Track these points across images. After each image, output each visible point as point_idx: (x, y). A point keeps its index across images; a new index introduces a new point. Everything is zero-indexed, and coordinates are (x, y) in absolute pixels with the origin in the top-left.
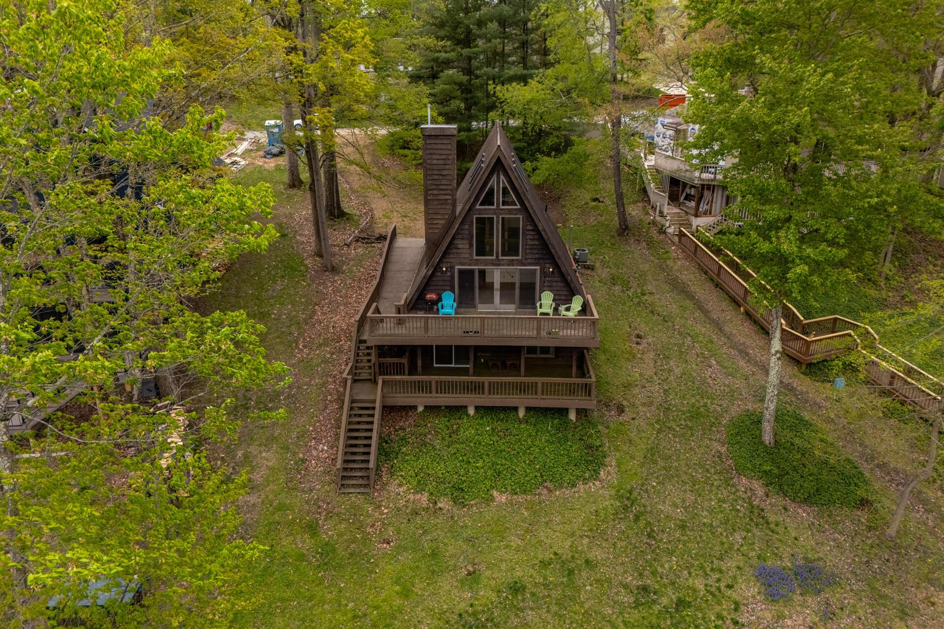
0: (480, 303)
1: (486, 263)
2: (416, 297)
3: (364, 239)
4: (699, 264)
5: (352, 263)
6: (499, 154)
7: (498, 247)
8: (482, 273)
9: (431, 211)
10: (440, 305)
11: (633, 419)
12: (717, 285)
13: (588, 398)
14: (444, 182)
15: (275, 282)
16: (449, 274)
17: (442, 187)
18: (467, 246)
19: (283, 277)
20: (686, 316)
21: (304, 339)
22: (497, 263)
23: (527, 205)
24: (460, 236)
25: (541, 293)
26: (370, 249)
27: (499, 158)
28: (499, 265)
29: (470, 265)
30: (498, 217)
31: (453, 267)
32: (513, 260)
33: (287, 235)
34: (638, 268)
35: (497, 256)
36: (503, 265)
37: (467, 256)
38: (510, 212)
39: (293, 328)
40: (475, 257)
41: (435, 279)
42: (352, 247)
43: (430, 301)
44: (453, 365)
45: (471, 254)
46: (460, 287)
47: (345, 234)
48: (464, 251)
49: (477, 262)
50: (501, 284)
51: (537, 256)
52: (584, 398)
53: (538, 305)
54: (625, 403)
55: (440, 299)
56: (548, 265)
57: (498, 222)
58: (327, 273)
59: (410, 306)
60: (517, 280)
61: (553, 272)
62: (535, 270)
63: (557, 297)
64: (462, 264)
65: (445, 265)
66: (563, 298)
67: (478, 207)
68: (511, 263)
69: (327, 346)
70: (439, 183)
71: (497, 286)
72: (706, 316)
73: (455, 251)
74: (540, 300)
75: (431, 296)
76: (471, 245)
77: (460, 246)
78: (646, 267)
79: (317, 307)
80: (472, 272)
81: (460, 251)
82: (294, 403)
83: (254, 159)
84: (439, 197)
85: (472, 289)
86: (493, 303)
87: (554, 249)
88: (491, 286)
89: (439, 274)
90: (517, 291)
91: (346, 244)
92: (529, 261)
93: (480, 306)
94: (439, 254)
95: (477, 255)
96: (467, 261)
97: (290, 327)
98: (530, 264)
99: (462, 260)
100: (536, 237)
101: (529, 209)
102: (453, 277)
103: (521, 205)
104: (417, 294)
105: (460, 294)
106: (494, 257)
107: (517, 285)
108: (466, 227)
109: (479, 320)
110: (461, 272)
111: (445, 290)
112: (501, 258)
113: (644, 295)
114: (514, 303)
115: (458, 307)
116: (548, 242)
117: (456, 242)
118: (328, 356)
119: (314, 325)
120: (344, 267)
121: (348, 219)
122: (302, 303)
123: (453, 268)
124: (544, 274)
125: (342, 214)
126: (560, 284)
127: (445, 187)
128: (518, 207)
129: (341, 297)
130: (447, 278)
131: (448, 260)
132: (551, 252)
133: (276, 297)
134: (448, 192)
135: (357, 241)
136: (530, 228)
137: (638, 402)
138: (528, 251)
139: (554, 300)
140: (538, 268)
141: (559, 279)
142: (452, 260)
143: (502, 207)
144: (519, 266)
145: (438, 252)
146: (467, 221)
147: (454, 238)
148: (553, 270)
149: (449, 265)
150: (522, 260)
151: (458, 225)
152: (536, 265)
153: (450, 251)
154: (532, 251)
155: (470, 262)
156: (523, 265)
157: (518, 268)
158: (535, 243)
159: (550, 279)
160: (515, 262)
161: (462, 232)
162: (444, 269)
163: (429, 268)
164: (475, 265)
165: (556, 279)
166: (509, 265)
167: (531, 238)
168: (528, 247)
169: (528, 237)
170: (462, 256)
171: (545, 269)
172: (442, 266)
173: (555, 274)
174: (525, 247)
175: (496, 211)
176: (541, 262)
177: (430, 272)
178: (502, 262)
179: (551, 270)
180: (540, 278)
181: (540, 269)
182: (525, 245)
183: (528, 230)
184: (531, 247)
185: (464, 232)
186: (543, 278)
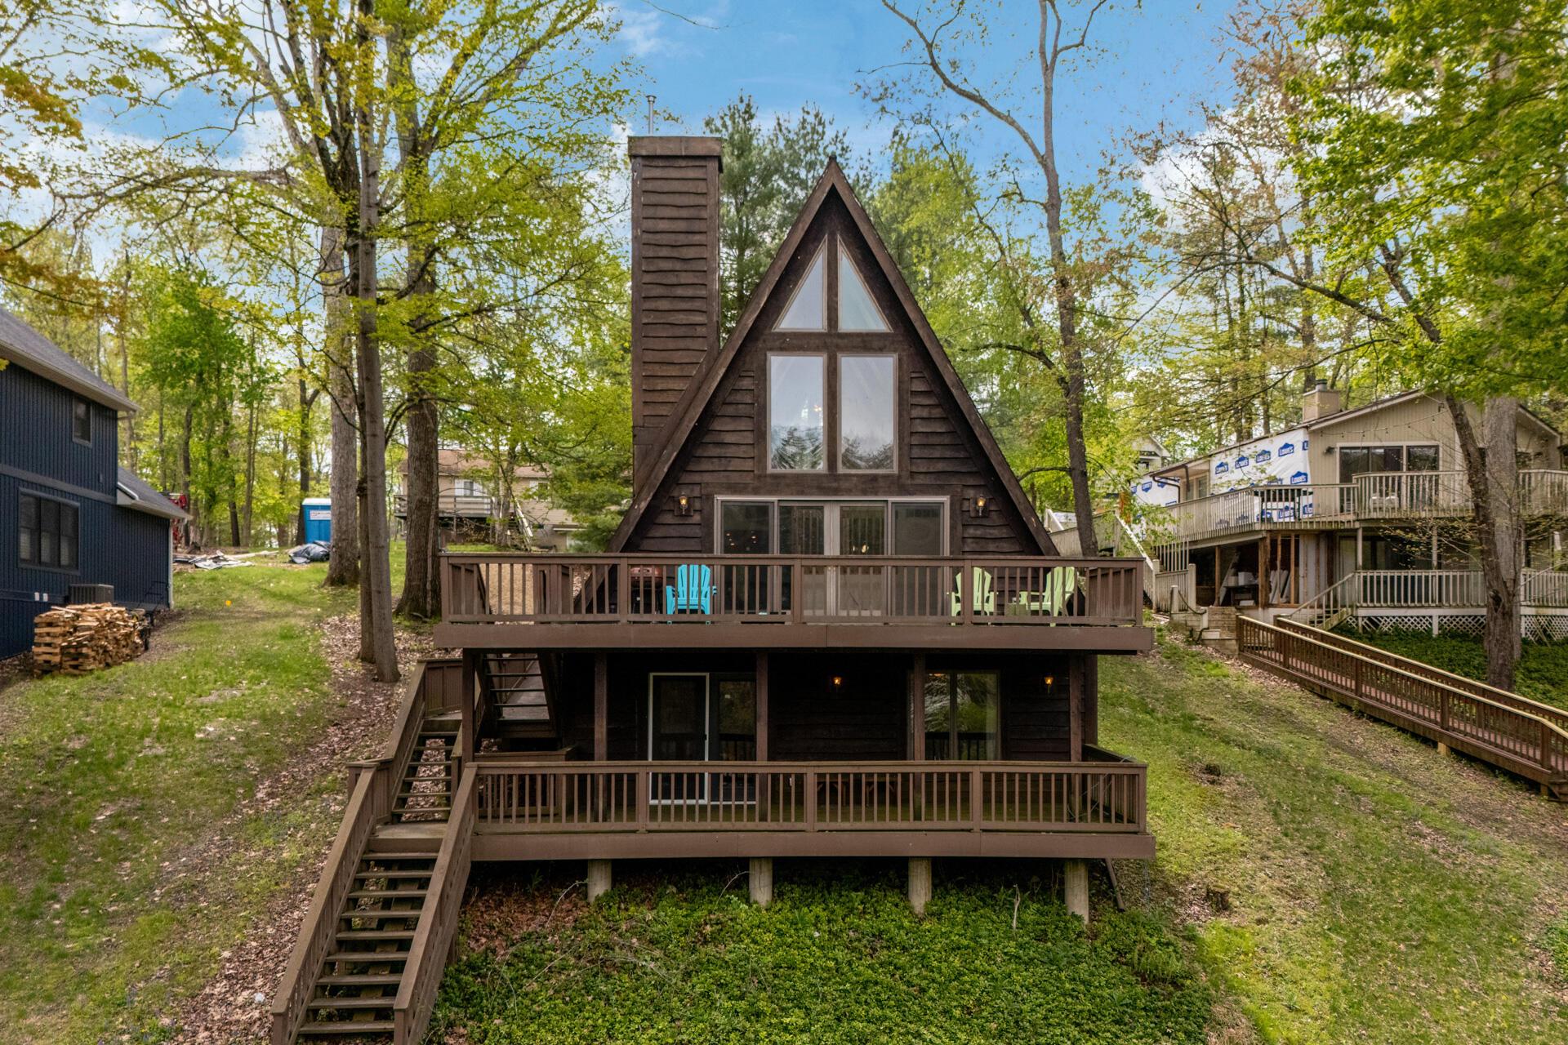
1: (801, 486)
6: (834, 180)
7: (833, 439)
9: (649, 356)
14: (685, 278)
16: (697, 518)
17: (680, 292)
18: (749, 438)
22: (831, 486)
24: (730, 410)
27: (833, 189)
28: (836, 492)
29: (756, 492)
30: (832, 358)
31: (709, 498)
32: (874, 478)
35: (832, 466)
36: (849, 492)
37: (748, 465)
38: (864, 341)
40: (772, 470)
41: (656, 533)
45: (760, 461)
48: (740, 451)
49: (776, 484)
51: (940, 466)
56: (971, 493)
57: (832, 371)
60: (887, 535)
61: (985, 509)
62: (937, 507)
64: (734, 489)
65: (685, 491)
67: (777, 329)
68: (871, 486)
70: (672, 279)
73: (715, 451)
77: (729, 438)
81: (731, 452)
84: (673, 318)
89: (669, 518)
92: (920, 480)
94: (671, 452)
95: (775, 464)
96: (748, 479)
98: (922, 489)
99: (736, 479)
100: (937, 412)
102: (707, 523)
103: (893, 324)
106: (823, 470)
108: (746, 383)
110: (731, 512)
112: (841, 471)
117: (717, 425)
123: (707, 500)
124: (961, 516)
126: (1007, 546)
127: (690, 292)
128: (888, 328)
130: (690, 529)
131: (696, 478)
134: (697, 305)
136: (919, 386)
138: (916, 452)
140: (945, 499)
141: (1004, 532)
142: (707, 478)
143: (843, 329)
144: (892, 494)
145: (670, 447)
146: (747, 367)
147: (708, 415)
148: (985, 505)
149: (696, 493)
150: (899, 477)
151: (723, 370)
152: (939, 490)
153: (699, 453)
154: (926, 453)
155: (756, 483)
156: (903, 490)
157: (891, 499)
158: (939, 428)
159: (979, 532)
160: (881, 483)
161: (731, 399)
162: (684, 502)
163: (643, 495)
164: (770, 493)
165: (995, 533)
166: (864, 493)
167: (925, 413)
168: (915, 440)
169: (915, 413)
170: (735, 465)
171: (966, 504)
172: (675, 494)
173: (994, 515)
174: (906, 440)
175: (828, 340)
176: (954, 481)
177: (644, 505)
178: (845, 485)
179: (981, 503)
180: (953, 528)
181: (952, 504)
182: (906, 434)
183: (914, 393)
184: (925, 441)
185: (738, 397)
186: (960, 528)
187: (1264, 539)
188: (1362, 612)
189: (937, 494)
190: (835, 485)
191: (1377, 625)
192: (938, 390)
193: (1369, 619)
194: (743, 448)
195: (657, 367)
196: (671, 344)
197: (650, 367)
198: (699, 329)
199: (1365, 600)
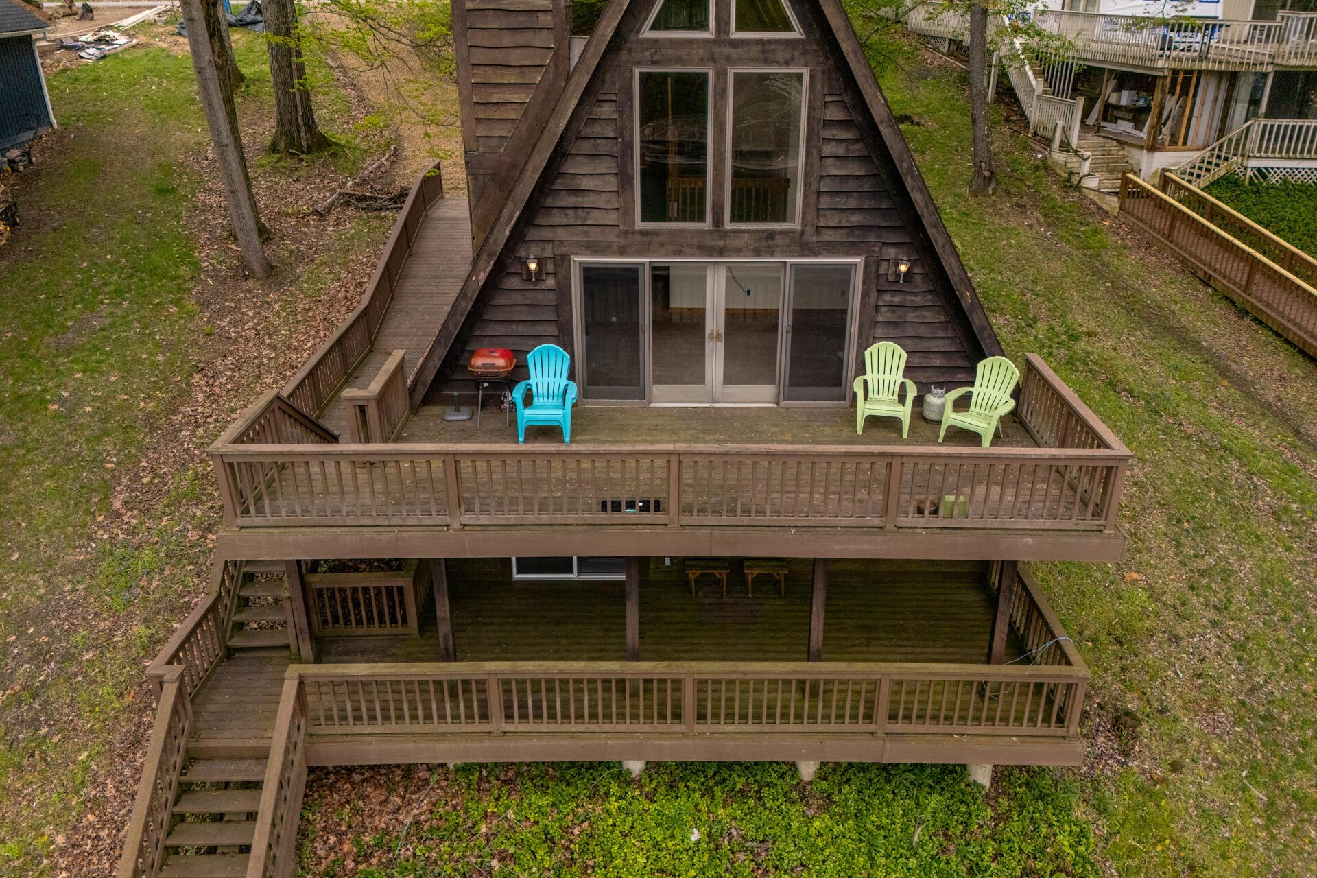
0: (658, 380)
1: (678, 245)
2: (437, 363)
3: (362, 199)
4: (1183, 261)
5: (322, 257)
7: (719, 185)
8: (662, 278)
9: (479, 56)
10: (518, 394)
11: (1176, 767)
12: (1243, 313)
13: (1054, 729)
15: (90, 307)
16: (550, 282)
18: (612, 183)
19: (119, 293)
20: (1198, 395)
21: (136, 478)
22: (715, 247)
23: (835, 21)
24: (586, 147)
25: (864, 344)
26: (375, 223)
28: (722, 252)
29: (622, 251)
30: (721, 75)
31: (565, 259)
32: (771, 235)
33: (173, 190)
34: (1039, 270)
35: (718, 222)
36: (738, 251)
37: (612, 218)
38: (766, 51)
39: (107, 444)
40: (640, 225)
41: (501, 300)
42: (331, 220)
43: (484, 377)
44: (573, 576)
45: (626, 212)
46: (590, 328)
47: (319, 190)
48: (601, 201)
49: (647, 242)
50: (731, 314)
51: (856, 219)
52: (1040, 729)
53: (858, 387)
54: (1132, 703)
55: (519, 372)
56: (891, 252)
57: (721, 94)
58: (250, 283)
59: (421, 392)
60: (784, 303)
61: (908, 274)
62: (847, 270)
63: (917, 361)
64: (594, 248)
65: (534, 251)
66: (938, 362)
67: (647, 34)
68: (766, 244)
69: (200, 501)
71: (715, 323)
72: (1250, 396)
73: (570, 201)
74: (861, 369)
75: (489, 361)
76: (625, 180)
77: (586, 184)
78: (1056, 267)
79: (197, 378)
80: (629, 276)
81: (588, 201)
82: (35, 724)
83: (154, 37)
85: (631, 330)
86: (701, 380)
87: (924, 190)
88: (694, 322)
89: (514, 283)
90: (784, 342)
91: (315, 212)
92: (828, 237)
93: (657, 390)
94: (513, 211)
95: (645, 218)
96: (611, 236)
97: (97, 439)
98: (830, 248)
99: (596, 235)
100: (856, 149)
101: (840, 36)
102: (563, 291)
103: (806, 27)
104: (442, 353)
105: (590, 349)
106: (707, 225)
107: (785, 321)
108: (607, 110)
109: (660, 462)
110: (591, 275)
111: (540, 339)
112: (729, 226)
113: (1075, 338)
114: (771, 381)
115: (584, 394)
116: (903, 167)
117: (570, 167)
118: (193, 535)
119: (175, 433)
120: (301, 268)
121: (334, 155)
122: (154, 366)
123: (562, 261)
124: (876, 280)
125: (321, 143)
126: (929, 316)
128: (797, 33)
129: (273, 347)
130: (541, 298)
131: (546, 234)
132: (908, 203)
133: (81, 349)
135: (348, 203)
136: (835, 114)
137: (1172, 699)
138: (825, 201)
139: (909, 371)
140: (858, 260)
141: (928, 300)
142: (561, 234)
143: (736, 35)
144: (791, 255)
145: (510, 205)
146: (607, 86)
147: (560, 154)
148: (909, 270)
149: (548, 252)
150: (802, 233)
151: (575, 101)
152: (851, 249)
153: (549, 202)
154: (840, 202)
155: (622, 241)
156: (806, 249)
157: (790, 260)
158: (856, 169)
159: (897, 299)
160: (779, 241)
161: (587, 131)
162: (533, 266)
163: (482, 264)
164: (639, 253)
165: (918, 300)
166: (757, 252)
167: (840, 151)
168: (825, 186)
169: (828, 149)
170: (595, 217)
171: (884, 265)
172: (522, 254)
173: (918, 280)
174: (814, 187)
175: (716, 50)
176: (872, 239)
177: (483, 276)
178: (732, 243)
179: (903, 268)
180: (865, 295)
181: (866, 266)
182: (814, 178)
183: (829, 124)
184: (837, 187)
185: (597, 129)
186: (874, 294)
187: (1165, 77)
188: (1253, 163)
189: (848, 254)
190: (721, 243)
191: (1265, 177)
192: (859, 119)
193: (1259, 170)
194: (604, 197)
195: (490, 70)
196: (507, 39)
197: (481, 70)
198: (542, 16)
199: (1259, 151)
